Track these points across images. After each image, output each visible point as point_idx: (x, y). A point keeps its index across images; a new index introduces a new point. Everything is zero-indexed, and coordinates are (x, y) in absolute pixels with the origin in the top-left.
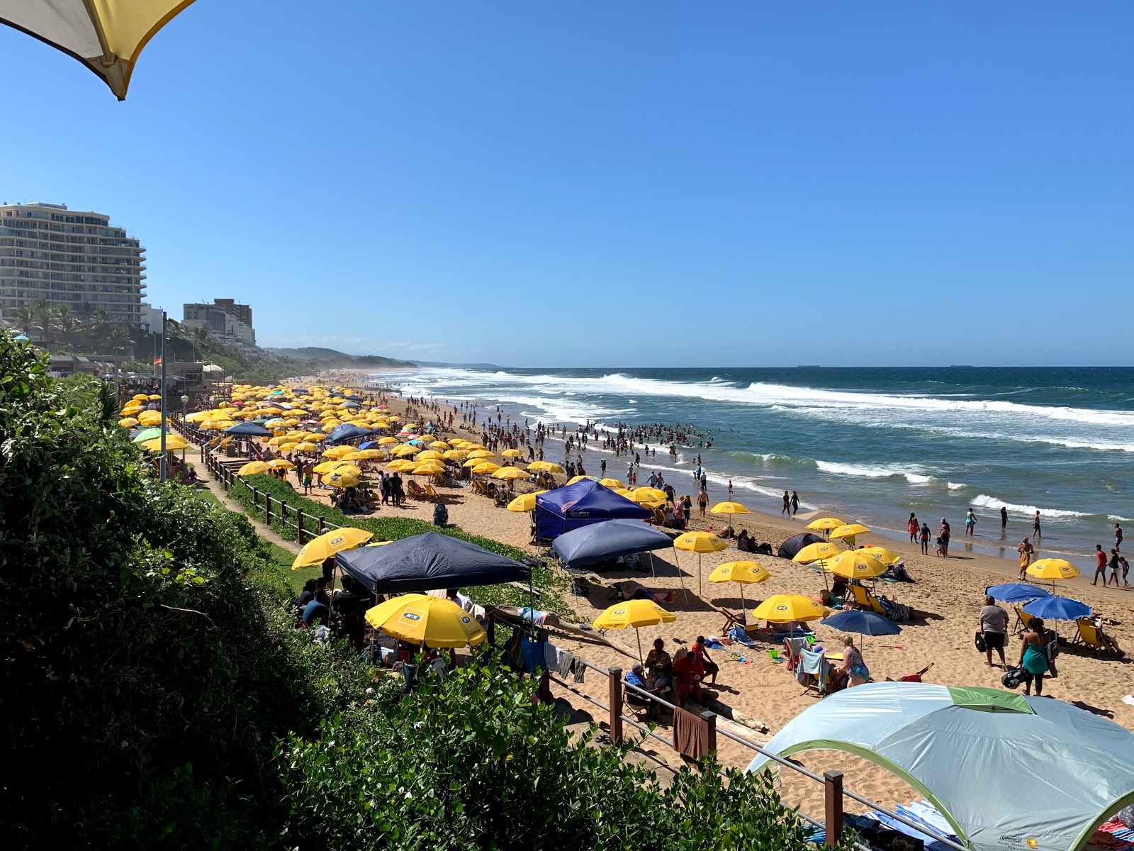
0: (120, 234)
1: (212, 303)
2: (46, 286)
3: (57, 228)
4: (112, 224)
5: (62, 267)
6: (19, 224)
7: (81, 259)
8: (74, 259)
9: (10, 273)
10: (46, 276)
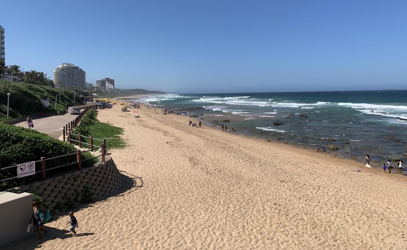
0: (81, 70)
1: (104, 79)
2: (68, 80)
3: (69, 69)
4: (80, 68)
5: (70, 77)
6: (63, 69)
7: (74, 75)
8: (73, 75)
9: (61, 78)
10: (68, 78)
